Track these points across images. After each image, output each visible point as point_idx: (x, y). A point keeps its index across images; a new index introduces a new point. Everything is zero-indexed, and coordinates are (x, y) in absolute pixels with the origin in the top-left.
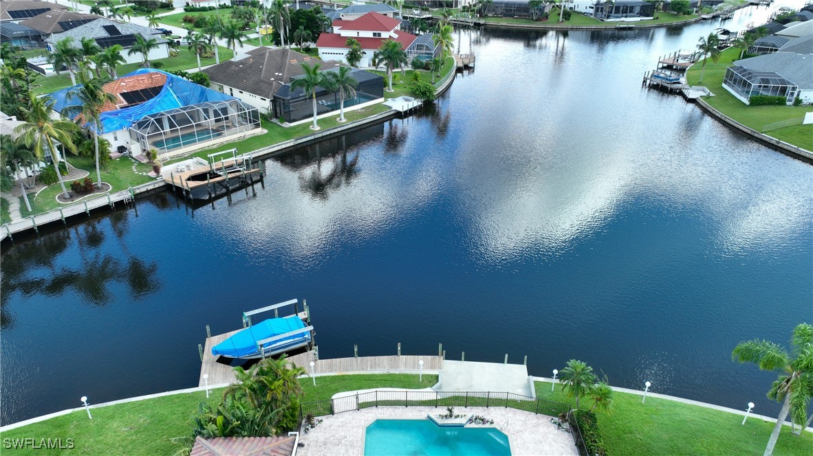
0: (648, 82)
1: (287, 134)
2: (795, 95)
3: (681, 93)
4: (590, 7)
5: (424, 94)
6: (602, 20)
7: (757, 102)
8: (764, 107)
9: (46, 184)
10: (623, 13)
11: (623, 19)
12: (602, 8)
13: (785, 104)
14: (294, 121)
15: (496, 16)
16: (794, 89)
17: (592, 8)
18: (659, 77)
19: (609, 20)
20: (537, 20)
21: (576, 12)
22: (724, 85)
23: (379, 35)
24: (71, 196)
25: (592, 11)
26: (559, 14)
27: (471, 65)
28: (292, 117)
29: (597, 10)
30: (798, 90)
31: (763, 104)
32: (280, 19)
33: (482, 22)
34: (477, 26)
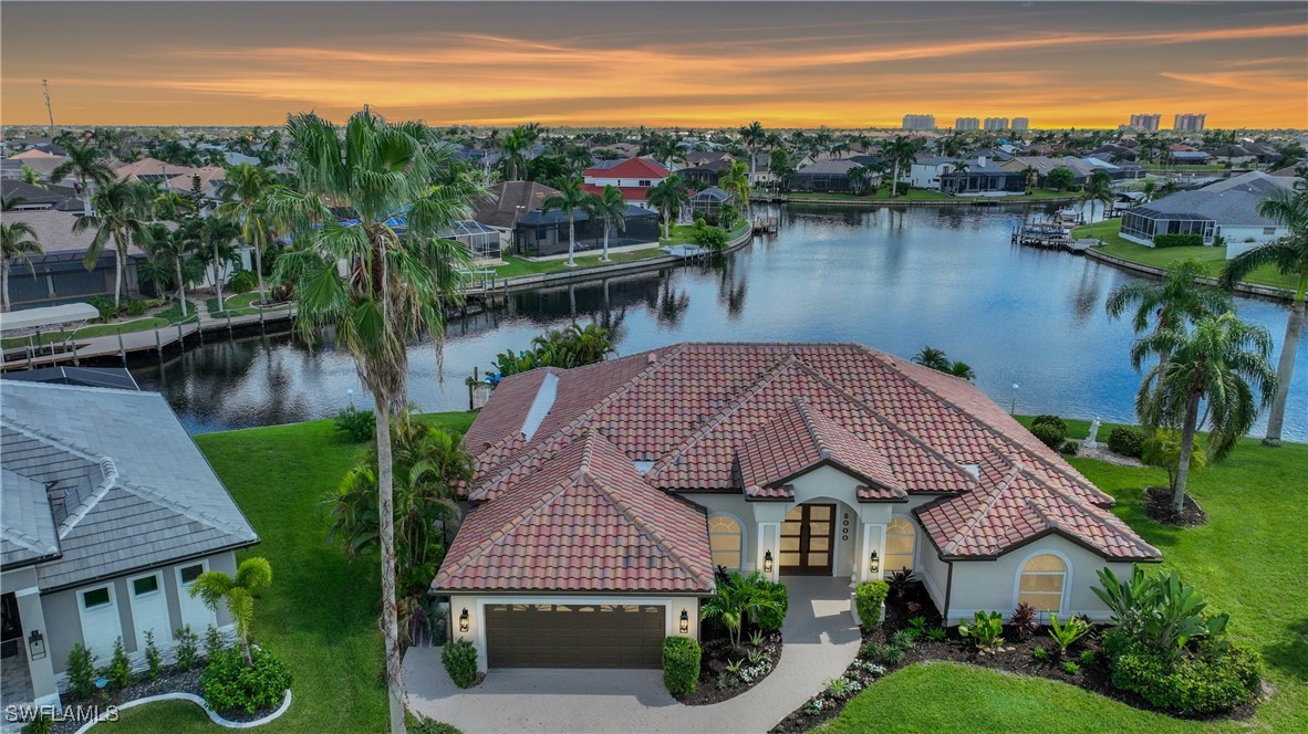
0: (1019, 239)
1: (536, 268)
2: (1214, 233)
3: (1063, 248)
4: (935, 180)
5: (712, 240)
6: (953, 195)
7: (1161, 243)
8: (1174, 248)
9: (235, 291)
10: (981, 188)
11: (981, 193)
12: (951, 182)
13: (1201, 244)
14: (543, 255)
15: (802, 190)
16: (1212, 225)
17: (938, 180)
18: (1033, 232)
19: (962, 195)
20: (861, 195)
21: (915, 188)
22: (1121, 235)
23: (648, 183)
24: (269, 303)
25: (937, 185)
26: (891, 190)
27: (772, 229)
28: (541, 252)
29: (944, 184)
30: (1216, 226)
31: (1173, 245)
32: (513, 167)
33: (784, 197)
34: (776, 203)
